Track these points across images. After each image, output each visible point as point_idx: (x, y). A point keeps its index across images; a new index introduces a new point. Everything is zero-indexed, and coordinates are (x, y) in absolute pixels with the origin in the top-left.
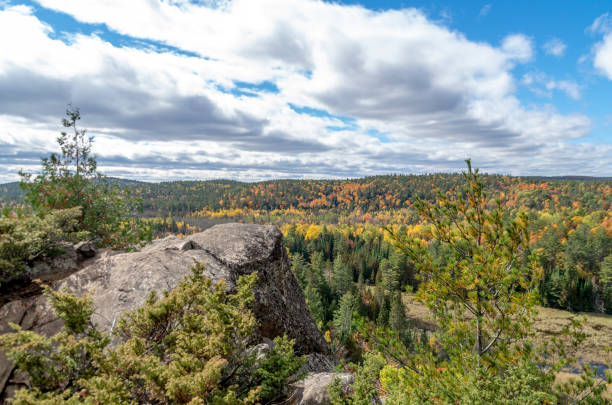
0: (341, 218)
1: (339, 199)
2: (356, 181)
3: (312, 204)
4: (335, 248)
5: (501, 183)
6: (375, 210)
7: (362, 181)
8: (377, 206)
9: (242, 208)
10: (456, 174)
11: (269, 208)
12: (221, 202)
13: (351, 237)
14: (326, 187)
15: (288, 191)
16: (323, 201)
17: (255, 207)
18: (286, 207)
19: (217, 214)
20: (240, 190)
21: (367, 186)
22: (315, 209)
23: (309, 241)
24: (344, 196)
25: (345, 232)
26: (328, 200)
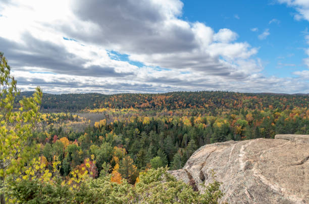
0: (158, 113)
1: (156, 103)
2: (163, 94)
3: (142, 106)
4: (159, 129)
5: (234, 96)
6: (174, 109)
7: (167, 94)
8: (175, 107)
9: (106, 108)
10: (212, 92)
11: (120, 108)
12: (95, 105)
13: (166, 122)
14: (149, 97)
15: (129, 99)
16: (148, 104)
17: (112, 107)
18: (129, 107)
19: (93, 111)
20: (104, 99)
21: (169, 97)
22: (144, 108)
23: (145, 125)
24: (158, 102)
25: (163, 120)
26: (150, 104)
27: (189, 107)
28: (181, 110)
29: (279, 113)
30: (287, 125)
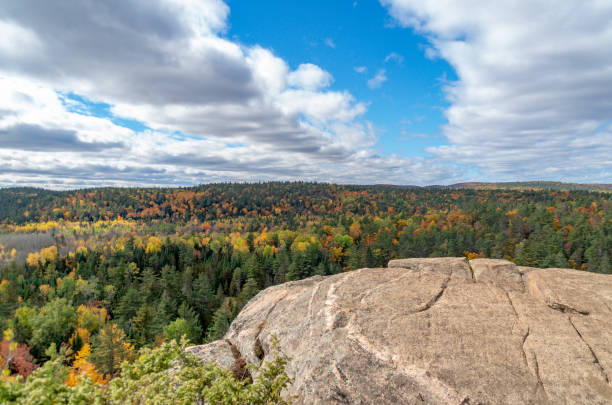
0: (178, 228)
1: (174, 208)
2: (189, 189)
3: (143, 214)
4: (181, 260)
5: (328, 191)
6: (212, 219)
7: (197, 189)
8: (214, 214)
9: (56, 220)
10: (288, 183)
11: (91, 220)
12: (27, 214)
13: (196, 247)
14: (158, 195)
15: (113, 200)
16: (156, 209)
17: (72, 218)
18: (112, 218)
19: (22, 228)
20: (51, 200)
21: (203, 194)
22: (147, 219)
23: (151, 254)
24: (178, 205)
25: (191, 242)
26: (161, 209)
27: (243, 214)
28: (227, 221)
29: (404, 221)
30: (417, 240)
